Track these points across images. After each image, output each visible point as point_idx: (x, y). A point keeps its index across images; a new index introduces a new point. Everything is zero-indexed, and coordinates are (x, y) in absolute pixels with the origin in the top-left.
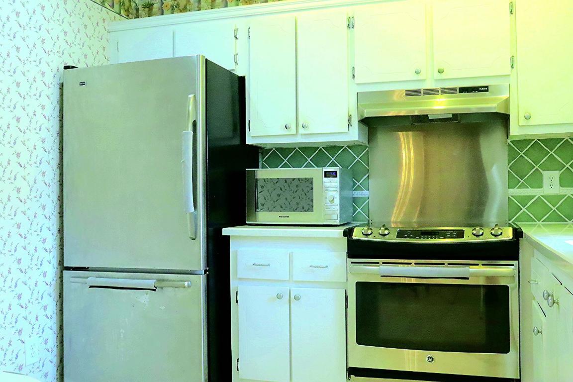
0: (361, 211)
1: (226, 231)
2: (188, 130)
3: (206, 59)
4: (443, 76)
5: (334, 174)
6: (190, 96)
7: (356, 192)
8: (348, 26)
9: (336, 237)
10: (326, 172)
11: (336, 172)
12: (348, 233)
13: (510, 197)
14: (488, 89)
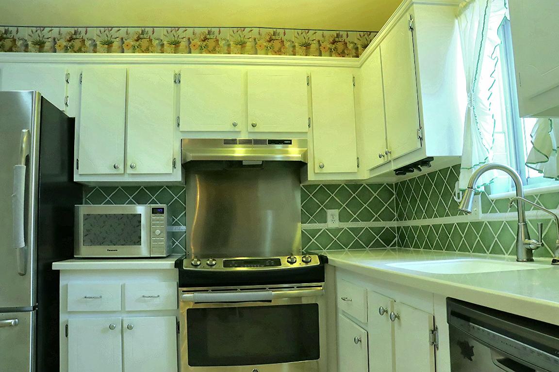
0: (178, 244)
1: (56, 266)
2: (21, 164)
3: (42, 96)
4: (256, 130)
5: (161, 211)
6: (24, 131)
7: (175, 227)
8: (175, 81)
9: (168, 268)
10: (153, 209)
11: (163, 209)
12: (178, 264)
13: (303, 230)
14: (291, 142)
